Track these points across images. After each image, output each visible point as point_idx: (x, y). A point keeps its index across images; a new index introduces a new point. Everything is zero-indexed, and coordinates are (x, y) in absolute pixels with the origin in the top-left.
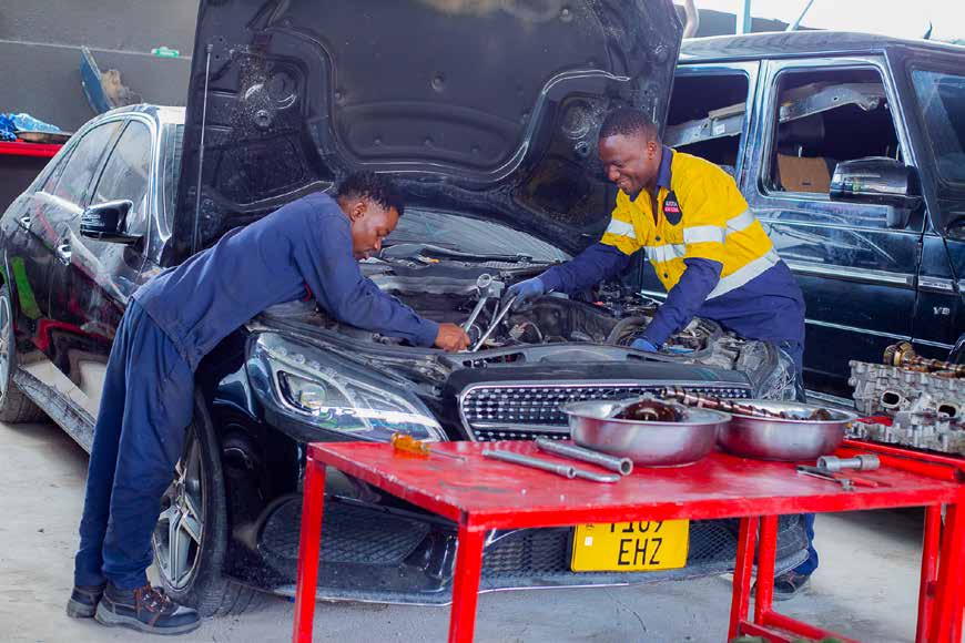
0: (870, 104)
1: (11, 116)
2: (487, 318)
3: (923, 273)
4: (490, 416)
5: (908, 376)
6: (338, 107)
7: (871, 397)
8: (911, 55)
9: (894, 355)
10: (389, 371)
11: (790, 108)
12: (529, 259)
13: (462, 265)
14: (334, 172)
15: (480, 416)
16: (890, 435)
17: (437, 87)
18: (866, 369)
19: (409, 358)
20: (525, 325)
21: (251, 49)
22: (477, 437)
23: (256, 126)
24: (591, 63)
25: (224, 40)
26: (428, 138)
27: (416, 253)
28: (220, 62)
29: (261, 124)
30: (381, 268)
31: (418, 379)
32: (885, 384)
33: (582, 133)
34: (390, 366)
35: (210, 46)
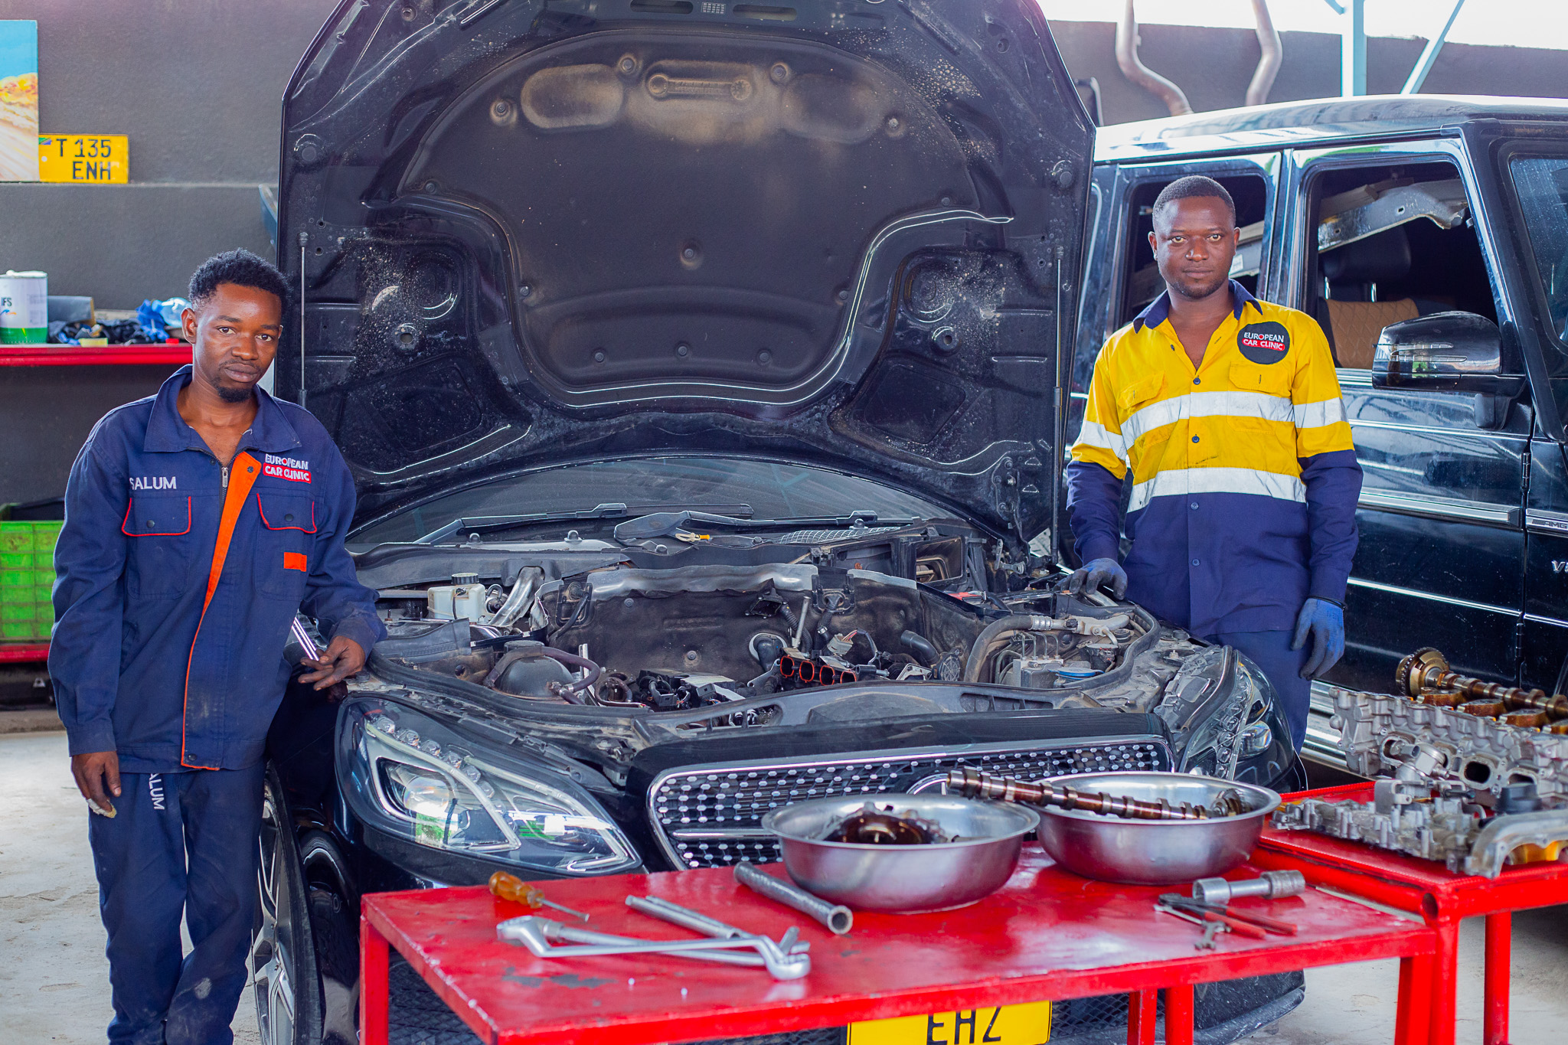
0: (1451, 218)
1: (155, 305)
2: (791, 626)
3: (1533, 504)
4: (703, 819)
5: (1419, 713)
6: (528, 308)
7: (1366, 747)
8: (1508, 133)
9: (1409, 671)
10: (550, 751)
11: (1335, 226)
12: (869, 521)
13: (750, 541)
14: (530, 409)
15: (686, 820)
16: (1349, 826)
17: (690, 261)
18: (1354, 702)
19: (592, 723)
20: (853, 633)
21: (373, 234)
22: (680, 854)
23: (395, 350)
24: (945, 200)
25: (326, 223)
26: (680, 343)
27: (673, 527)
28: (321, 259)
29: (403, 347)
30: (611, 558)
31: (596, 762)
32: (1388, 726)
33: (943, 311)
34: (557, 742)
35: (304, 235)
